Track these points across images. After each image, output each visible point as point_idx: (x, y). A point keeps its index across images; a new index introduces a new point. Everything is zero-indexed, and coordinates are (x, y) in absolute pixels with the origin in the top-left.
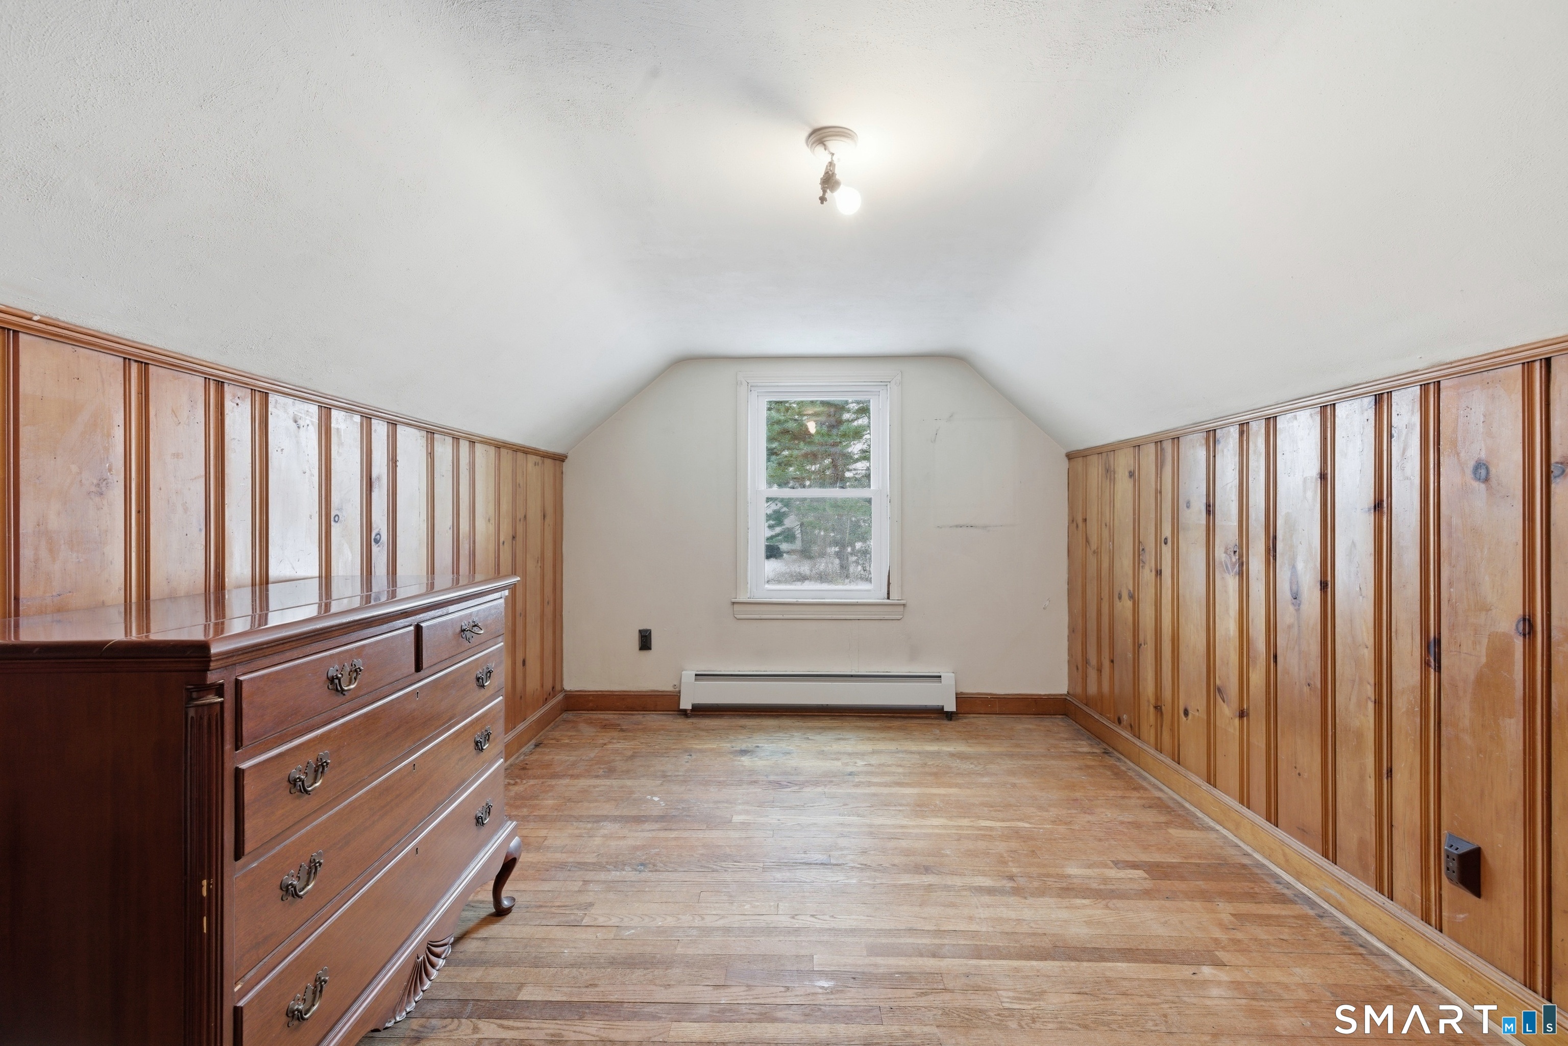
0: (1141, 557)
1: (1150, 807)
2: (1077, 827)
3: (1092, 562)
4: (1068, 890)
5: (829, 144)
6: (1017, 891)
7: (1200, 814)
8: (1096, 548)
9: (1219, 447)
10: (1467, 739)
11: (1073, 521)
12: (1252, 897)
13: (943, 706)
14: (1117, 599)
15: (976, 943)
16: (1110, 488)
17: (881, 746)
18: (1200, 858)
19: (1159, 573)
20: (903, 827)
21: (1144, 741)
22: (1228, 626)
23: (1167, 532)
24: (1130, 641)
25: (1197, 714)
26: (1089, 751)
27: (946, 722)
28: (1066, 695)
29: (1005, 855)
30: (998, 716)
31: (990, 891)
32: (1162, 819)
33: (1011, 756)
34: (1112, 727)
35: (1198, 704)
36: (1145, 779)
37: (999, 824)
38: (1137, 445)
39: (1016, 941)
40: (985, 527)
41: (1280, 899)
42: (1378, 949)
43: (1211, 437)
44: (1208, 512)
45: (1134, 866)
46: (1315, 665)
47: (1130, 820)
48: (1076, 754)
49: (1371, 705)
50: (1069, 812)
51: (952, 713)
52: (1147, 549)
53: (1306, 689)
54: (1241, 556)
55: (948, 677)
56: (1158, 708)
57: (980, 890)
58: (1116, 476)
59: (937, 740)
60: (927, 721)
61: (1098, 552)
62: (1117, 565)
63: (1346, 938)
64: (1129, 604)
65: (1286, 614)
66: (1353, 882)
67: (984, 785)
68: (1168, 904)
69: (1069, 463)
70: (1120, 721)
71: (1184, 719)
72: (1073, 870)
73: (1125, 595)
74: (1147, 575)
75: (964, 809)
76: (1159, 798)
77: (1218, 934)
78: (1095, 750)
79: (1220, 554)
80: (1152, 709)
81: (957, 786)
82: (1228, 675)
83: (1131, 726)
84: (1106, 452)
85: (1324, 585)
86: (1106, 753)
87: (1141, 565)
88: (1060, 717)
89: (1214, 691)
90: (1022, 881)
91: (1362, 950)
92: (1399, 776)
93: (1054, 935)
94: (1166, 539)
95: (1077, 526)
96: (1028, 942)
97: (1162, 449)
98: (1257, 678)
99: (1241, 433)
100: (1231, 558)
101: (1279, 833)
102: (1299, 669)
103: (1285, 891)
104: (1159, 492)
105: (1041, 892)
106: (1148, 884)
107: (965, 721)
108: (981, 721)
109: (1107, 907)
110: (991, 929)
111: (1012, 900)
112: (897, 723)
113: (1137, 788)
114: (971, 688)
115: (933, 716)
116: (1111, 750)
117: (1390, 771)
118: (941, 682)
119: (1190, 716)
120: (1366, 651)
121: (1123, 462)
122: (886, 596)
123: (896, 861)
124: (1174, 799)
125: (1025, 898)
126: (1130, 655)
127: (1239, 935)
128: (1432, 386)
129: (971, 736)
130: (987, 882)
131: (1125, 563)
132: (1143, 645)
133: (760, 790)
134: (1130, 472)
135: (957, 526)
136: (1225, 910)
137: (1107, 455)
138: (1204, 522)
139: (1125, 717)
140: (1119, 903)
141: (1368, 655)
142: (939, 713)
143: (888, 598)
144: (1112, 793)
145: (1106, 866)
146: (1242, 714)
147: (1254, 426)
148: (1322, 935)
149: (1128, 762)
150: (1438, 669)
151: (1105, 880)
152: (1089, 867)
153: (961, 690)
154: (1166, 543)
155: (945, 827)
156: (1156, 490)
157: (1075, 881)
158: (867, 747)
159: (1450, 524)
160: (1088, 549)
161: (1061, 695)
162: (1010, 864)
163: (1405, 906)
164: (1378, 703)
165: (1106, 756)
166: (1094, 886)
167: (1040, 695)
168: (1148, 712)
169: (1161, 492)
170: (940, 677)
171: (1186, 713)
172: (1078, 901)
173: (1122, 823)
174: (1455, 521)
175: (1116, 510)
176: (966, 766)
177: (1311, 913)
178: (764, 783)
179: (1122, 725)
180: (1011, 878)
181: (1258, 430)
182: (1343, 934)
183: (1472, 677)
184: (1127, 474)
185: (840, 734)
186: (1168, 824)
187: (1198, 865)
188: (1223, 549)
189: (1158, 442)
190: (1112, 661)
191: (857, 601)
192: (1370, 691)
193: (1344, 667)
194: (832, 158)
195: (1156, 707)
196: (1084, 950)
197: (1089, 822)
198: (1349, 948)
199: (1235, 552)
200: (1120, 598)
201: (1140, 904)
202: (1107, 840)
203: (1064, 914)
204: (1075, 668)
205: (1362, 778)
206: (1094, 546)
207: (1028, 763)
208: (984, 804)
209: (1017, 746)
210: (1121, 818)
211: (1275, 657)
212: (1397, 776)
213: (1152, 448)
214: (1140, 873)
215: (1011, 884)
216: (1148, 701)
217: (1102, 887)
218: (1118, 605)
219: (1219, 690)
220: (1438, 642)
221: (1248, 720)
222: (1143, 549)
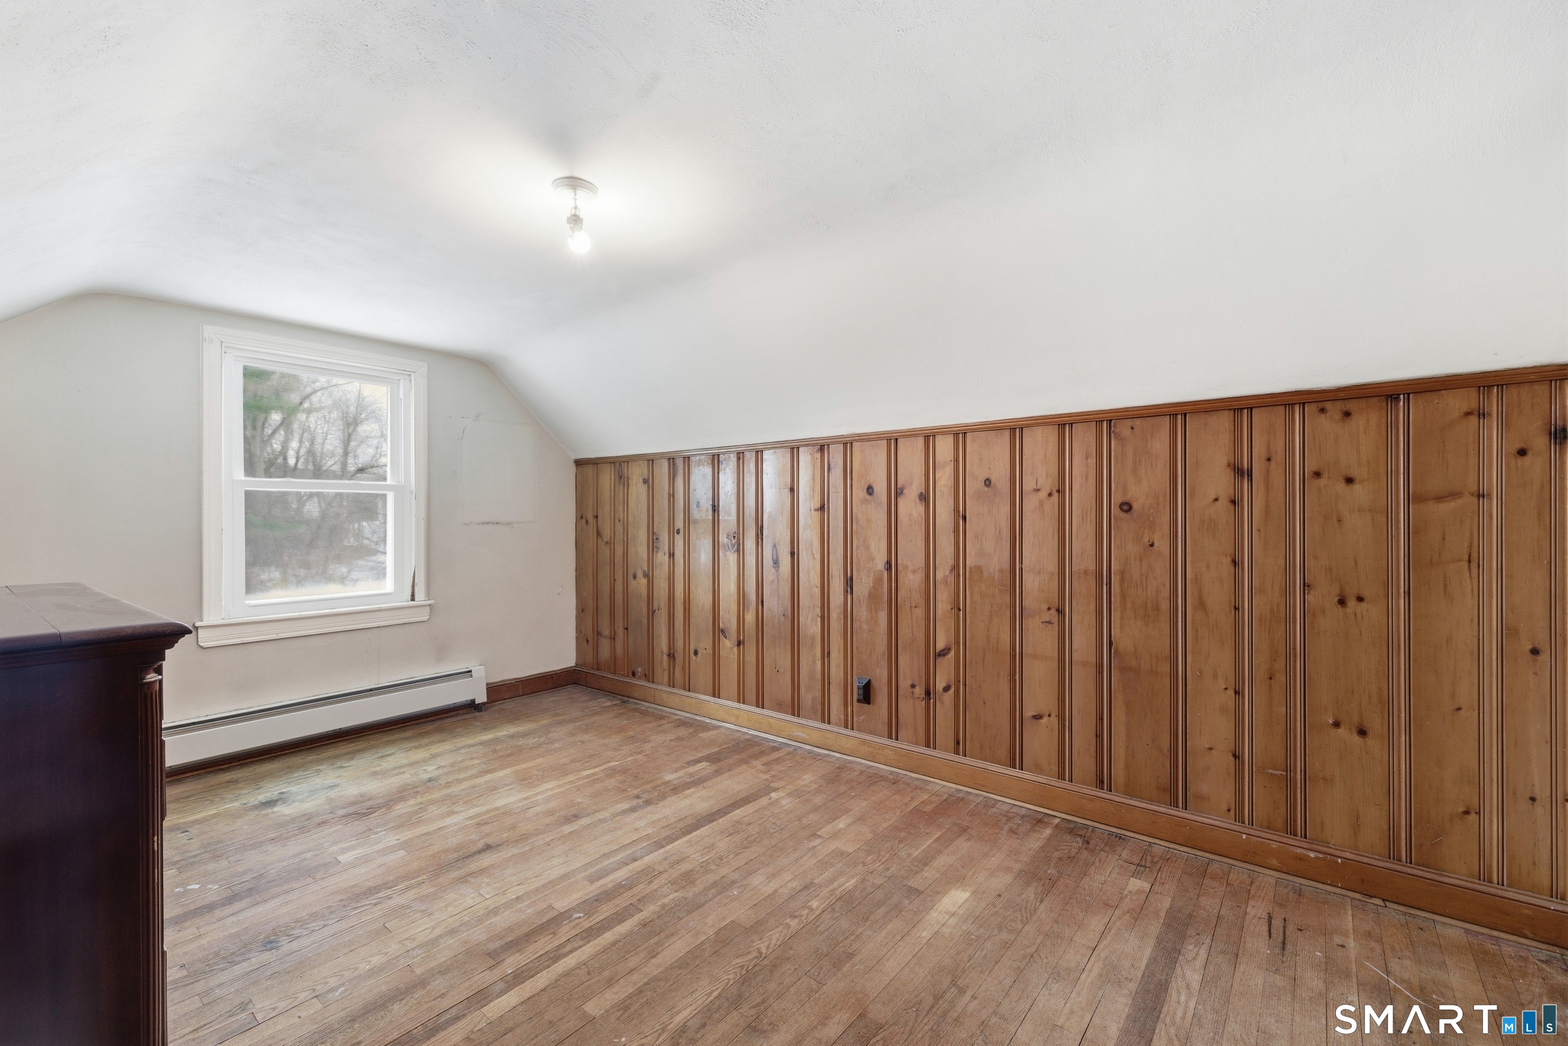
0: (655, 544)
1: (679, 726)
2: (648, 752)
3: (605, 551)
4: (677, 789)
5: (578, 192)
6: (648, 802)
7: (708, 721)
8: (608, 539)
9: (722, 467)
10: (865, 626)
11: (582, 517)
12: (762, 753)
13: (474, 700)
14: (632, 578)
15: (653, 840)
16: (624, 492)
17: (436, 749)
18: (726, 743)
19: (672, 555)
20: (526, 799)
21: (658, 684)
22: (728, 587)
23: (679, 524)
24: (645, 610)
25: (705, 651)
26: (611, 704)
27: (477, 714)
28: (575, 667)
29: (620, 786)
30: (520, 697)
31: (633, 810)
32: (691, 730)
33: (561, 723)
34: (626, 680)
35: (705, 645)
36: (662, 711)
37: (597, 770)
38: (651, 460)
39: (675, 828)
40: (509, 524)
41: (775, 749)
42: (826, 754)
43: (715, 460)
44: (714, 511)
45: (699, 761)
46: (787, 602)
47: (675, 737)
48: (606, 709)
49: (819, 619)
50: (635, 745)
51: (484, 704)
52: (661, 539)
53: (782, 618)
54: (739, 540)
55: (479, 671)
56: (671, 656)
57: (625, 812)
58: (630, 482)
59: (486, 729)
60: (459, 718)
61: (611, 543)
62: (631, 551)
63: (811, 755)
64: (644, 581)
65: (769, 574)
66: (810, 723)
67: (560, 749)
68: (731, 773)
69: (577, 469)
70: (634, 674)
71: (694, 657)
72: (669, 777)
73: (640, 574)
74: (662, 558)
75: (561, 771)
76: (679, 719)
77: (765, 777)
78: (615, 703)
79: (723, 539)
80: (665, 657)
81: (539, 756)
82: (728, 618)
83: (645, 675)
84: (620, 464)
85: (792, 554)
86: (624, 702)
87: (655, 550)
88: (571, 686)
89: (718, 632)
90: (646, 796)
91: (820, 757)
92: (834, 655)
93: (692, 815)
94: (678, 530)
95: (587, 522)
96: (681, 825)
97: (674, 464)
98: (750, 617)
99: (739, 459)
100: (731, 541)
101: (765, 712)
102: (778, 606)
103: (775, 745)
104: (672, 496)
105: (663, 797)
106: (714, 767)
107: (494, 709)
108: (509, 705)
109: (704, 788)
110: (655, 829)
111: (650, 808)
112: (430, 727)
113: (662, 718)
114: (497, 678)
115: (461, 712)
116: (626, 699)
117: (829, 653)
118: (472, 676)
119: (699, 655)
120: (816, 589)
121: (637, 473)
122: (409, 598)
123: (547, 822)
124: (687, 717)
125: (657, 804)
126: (645, 621)
127: (773, 773)
128: (849, 444)
129: (514, 718)
130: (625, 805)
131: (641, 549)
132: (657, 611)
133: (340, 826)
134: (644, 479)
135: (483, 523)
136: (758, 764)
137: (621, 464)
138: (710, 517)
139: (639, 669)
140: (709, 783)
141: (817, 591)
142: (471, 707)
143: (413, 599)
144: (650, 726)
145: (684, 767)
146: (739, 643)
147: (747, 454)
148: (802, 757)
149: (643, 703)
150: (852, 593)
151: (691, 775)
152: (676, 771)
153: (491, 681)
154: (678, 533)
155: (560, 786)
156: (669, 494)
157: (675, 782)
158: (421, 754)
159: (857, 517)
160: (600, 540)
161: (571, 667)
162: (628, 789)
163: (836, 725)
164: (822, 617)
165: (625, 704)
166: (688, 780)
167: (555, 671)
168: (662, 661)
169: (673, 496)
170: (470, 671)
171: (696, 653)
172: (687, 792)
173: (671, 740)
174: (859, 516)
175: (630, 508)
176: (531, 741)
177: (791, 750)
178: (336, 819)
179: (637, 676)
180: (637, 797)
181: (750, 458)
182: (809, 753)
183: (867, 595)
184: (641, 481)
185: (377, 753)
186: (695, 731)
187: (728, 748)
188: (726, 536)
189: (671, 459)
190: (627, 629)
191: (379, 606)
192: (818, 611)
193: (804, 600)
194: (575, 203)
195: (669, 655)
196: (713, 814)
197: (652, 747)
198: (815, 759)
199: (734, 537)
200: (635, 577)
201: (719, 778)
202: (672, 753)
203: (686, 802)
204: (585, 642)
205: (814, 662)
206: (606, 538)
207: (578, 724)
208: (572, 761)
209: (557, 715)
210: (668, 738)
211: (762, 602)
212: (833, 655)
213: (665, 464)
214: (704, 764)
215: (640, 801)
216: (662, 652)
217: (692, 779)
218: (633, 584)
219: (722, 631)
220: (852, 578)
221: (744, 646)
222: (657, 539)
